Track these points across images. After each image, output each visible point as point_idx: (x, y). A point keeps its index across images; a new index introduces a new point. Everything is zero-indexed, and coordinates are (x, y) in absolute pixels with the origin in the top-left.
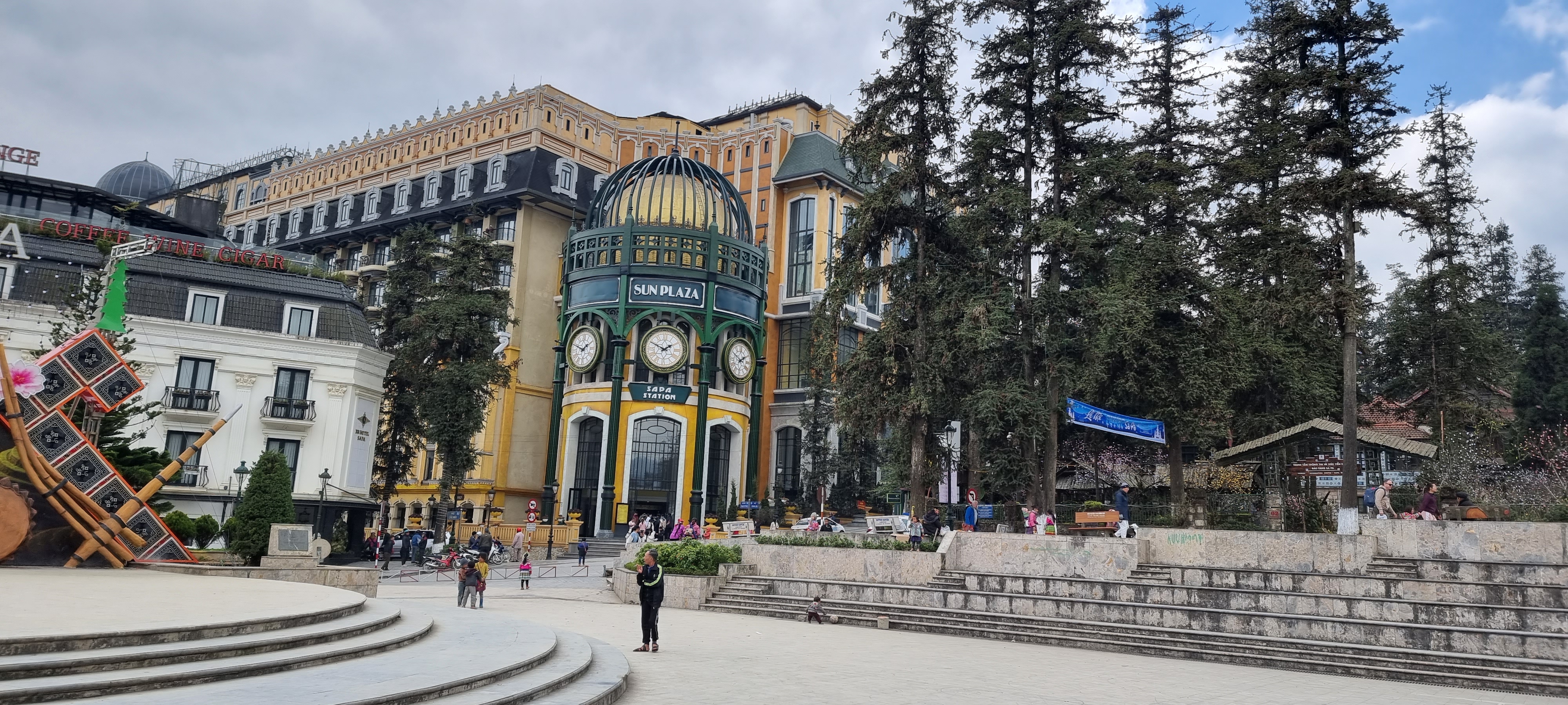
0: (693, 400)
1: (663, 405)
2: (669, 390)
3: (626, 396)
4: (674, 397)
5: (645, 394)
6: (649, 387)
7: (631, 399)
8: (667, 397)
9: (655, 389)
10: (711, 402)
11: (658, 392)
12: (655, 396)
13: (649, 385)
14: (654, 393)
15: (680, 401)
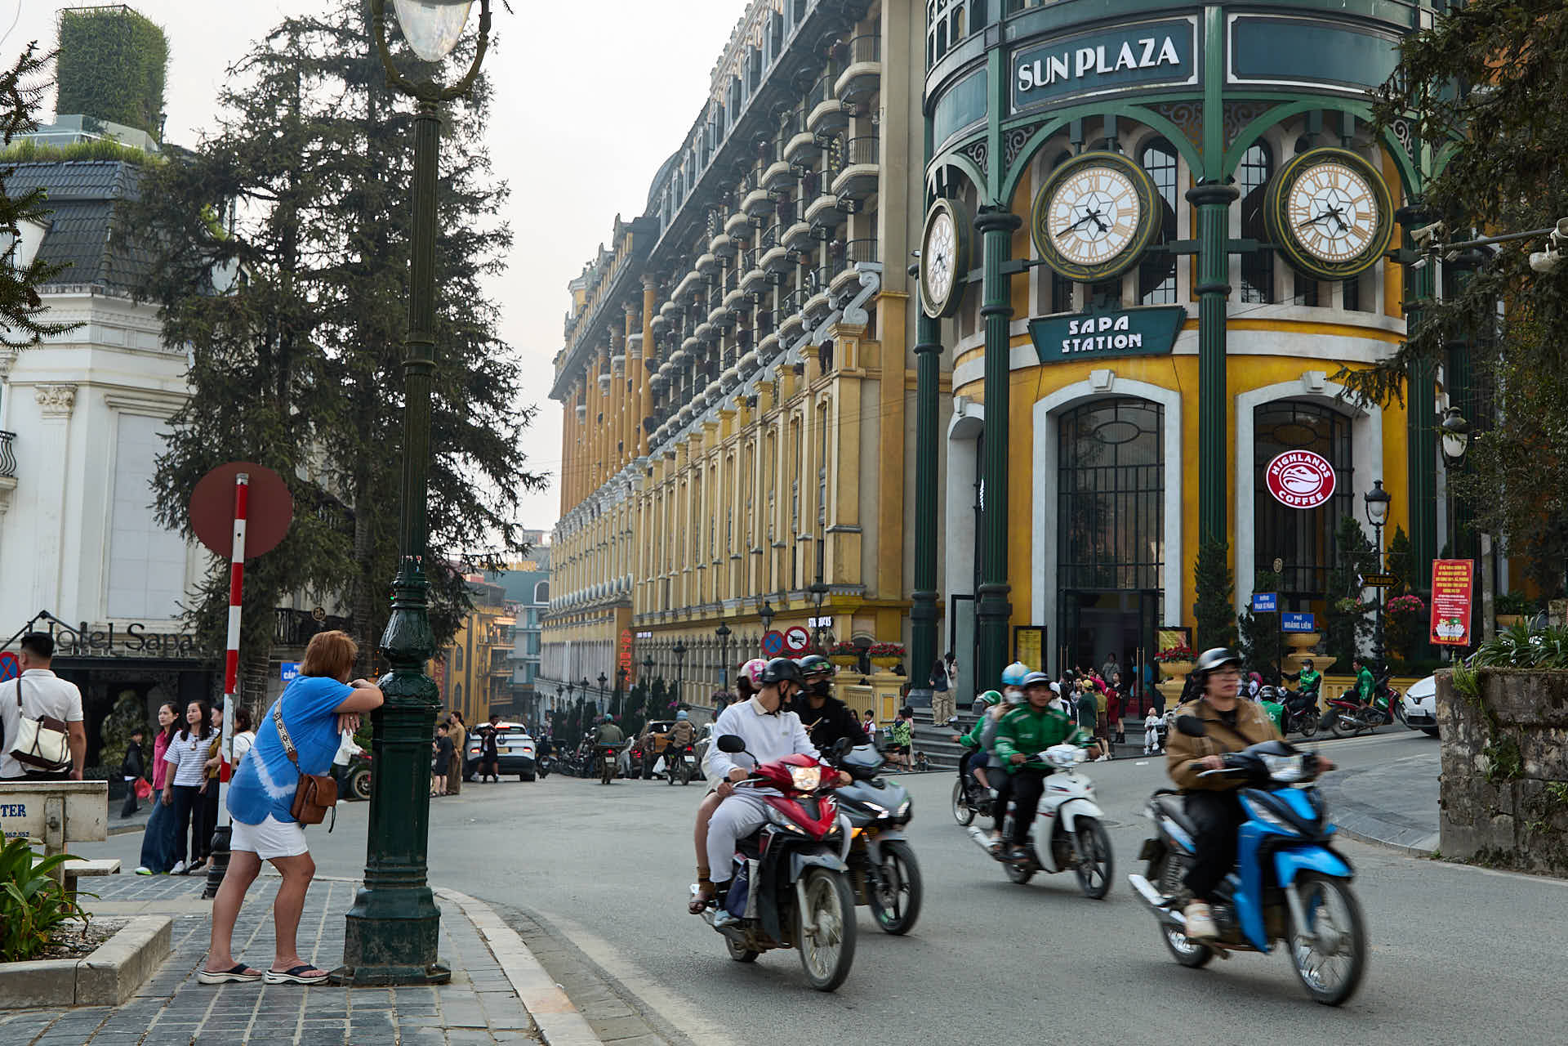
0: (1188, 342)
1: (1114, 365)
2: (1123, 322)
3: (1024, 355)
4: (1138, 338)
5: (1066, 343)
6: (1073, 324)
7: (1036, 361)
8: (1121, 342)
9: (1090, 326)
10: (1238, 342)
11: (1096, 333)
12: (1089, 344)
13: (1074, 317)
14: (1088, 335)
15: (1157, 349)
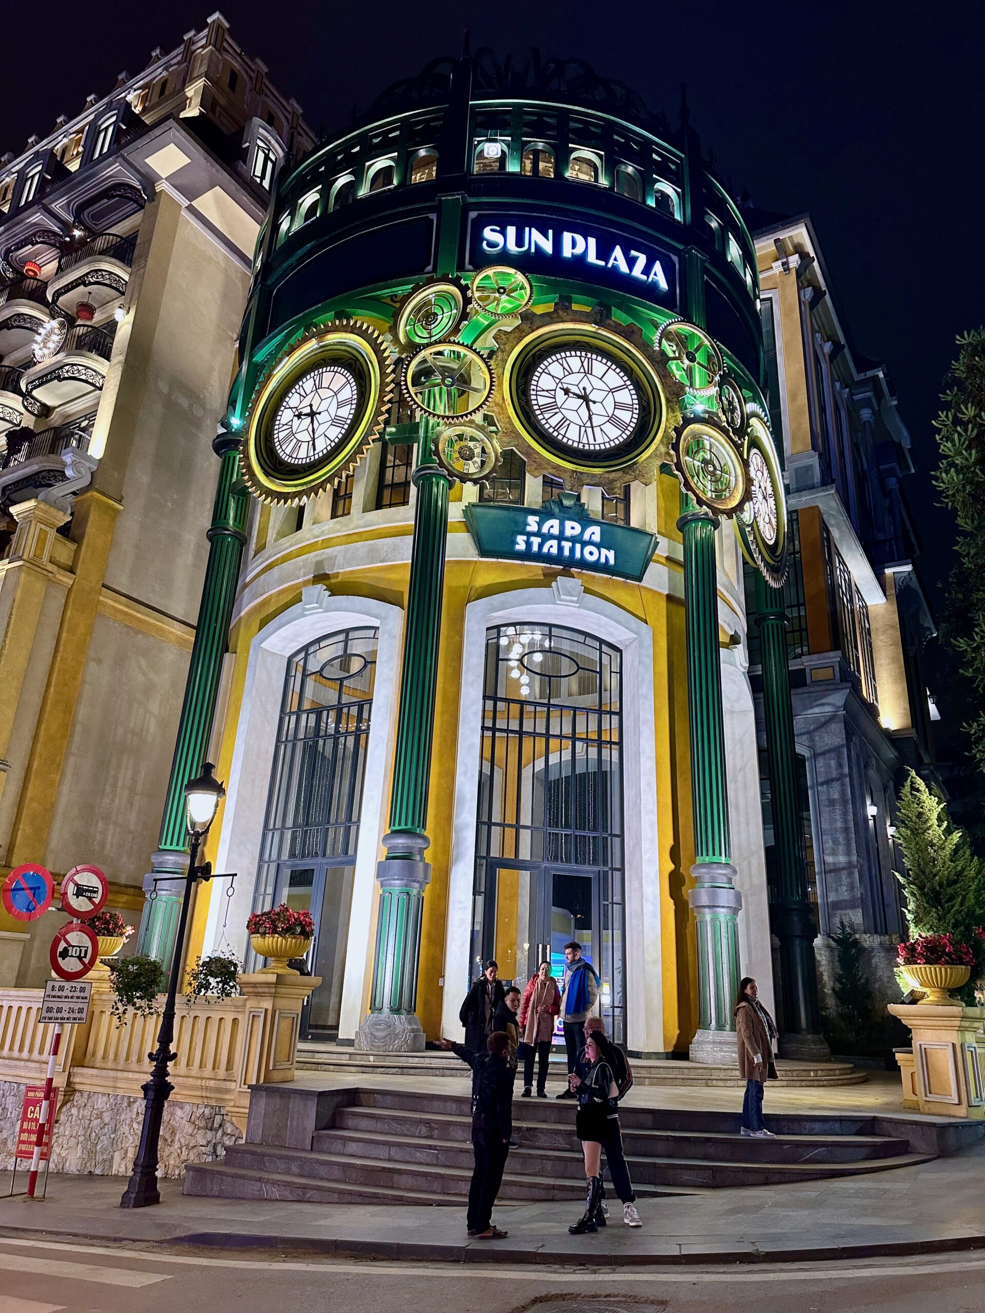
1: (579, 575)
2: (595, 532)
3: (461, 547)
4: (611, 554)
5: (521, 539)
6: (532, 520)
7: (475, 557)
8: (591, 554)
9: (552, 526)
11: (561, 538)
12: (551, 547)
13: (533, 512)
14: (550, 536)
15: (629, 571)
